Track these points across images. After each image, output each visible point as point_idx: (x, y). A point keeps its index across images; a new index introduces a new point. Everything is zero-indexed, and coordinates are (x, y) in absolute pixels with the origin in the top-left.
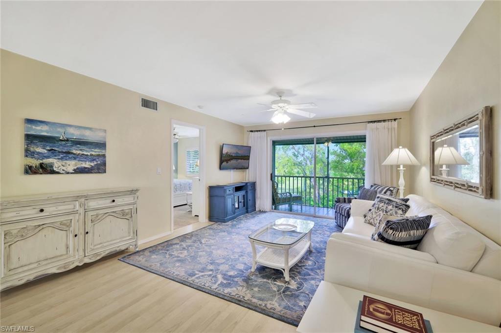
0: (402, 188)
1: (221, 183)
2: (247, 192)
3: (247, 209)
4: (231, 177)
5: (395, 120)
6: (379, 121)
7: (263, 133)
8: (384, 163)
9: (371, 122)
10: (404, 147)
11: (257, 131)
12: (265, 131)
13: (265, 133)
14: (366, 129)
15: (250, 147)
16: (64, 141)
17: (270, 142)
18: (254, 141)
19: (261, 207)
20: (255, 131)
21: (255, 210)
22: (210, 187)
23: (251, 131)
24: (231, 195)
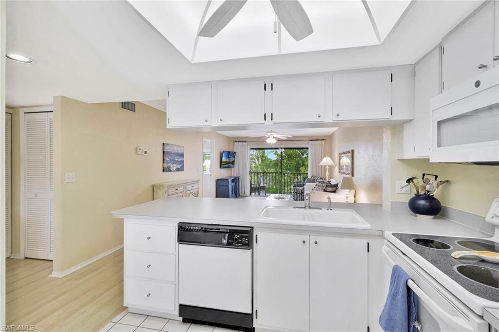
0: (327, 177)
1: (224, 177)
2: (236, 183)
3: (236, 194)
4: (224, 174)
5: (323, 140)
6: (315, 140)
7: (245, 143)
8: (320, 164)
9: (311, 140)
10: (328, 157)
11: (240, 141)
12: (246, 141)
13: (246, 143)
14: (308, 144)
15: (235, 152)
16: (173, 153)
17: (249, 149)
18: (238, 148)
19: (245, 193)
20: (239, 141)
21: (239, 195)
22: (217, 180)
23: (236, 141)
24: (231, 185)
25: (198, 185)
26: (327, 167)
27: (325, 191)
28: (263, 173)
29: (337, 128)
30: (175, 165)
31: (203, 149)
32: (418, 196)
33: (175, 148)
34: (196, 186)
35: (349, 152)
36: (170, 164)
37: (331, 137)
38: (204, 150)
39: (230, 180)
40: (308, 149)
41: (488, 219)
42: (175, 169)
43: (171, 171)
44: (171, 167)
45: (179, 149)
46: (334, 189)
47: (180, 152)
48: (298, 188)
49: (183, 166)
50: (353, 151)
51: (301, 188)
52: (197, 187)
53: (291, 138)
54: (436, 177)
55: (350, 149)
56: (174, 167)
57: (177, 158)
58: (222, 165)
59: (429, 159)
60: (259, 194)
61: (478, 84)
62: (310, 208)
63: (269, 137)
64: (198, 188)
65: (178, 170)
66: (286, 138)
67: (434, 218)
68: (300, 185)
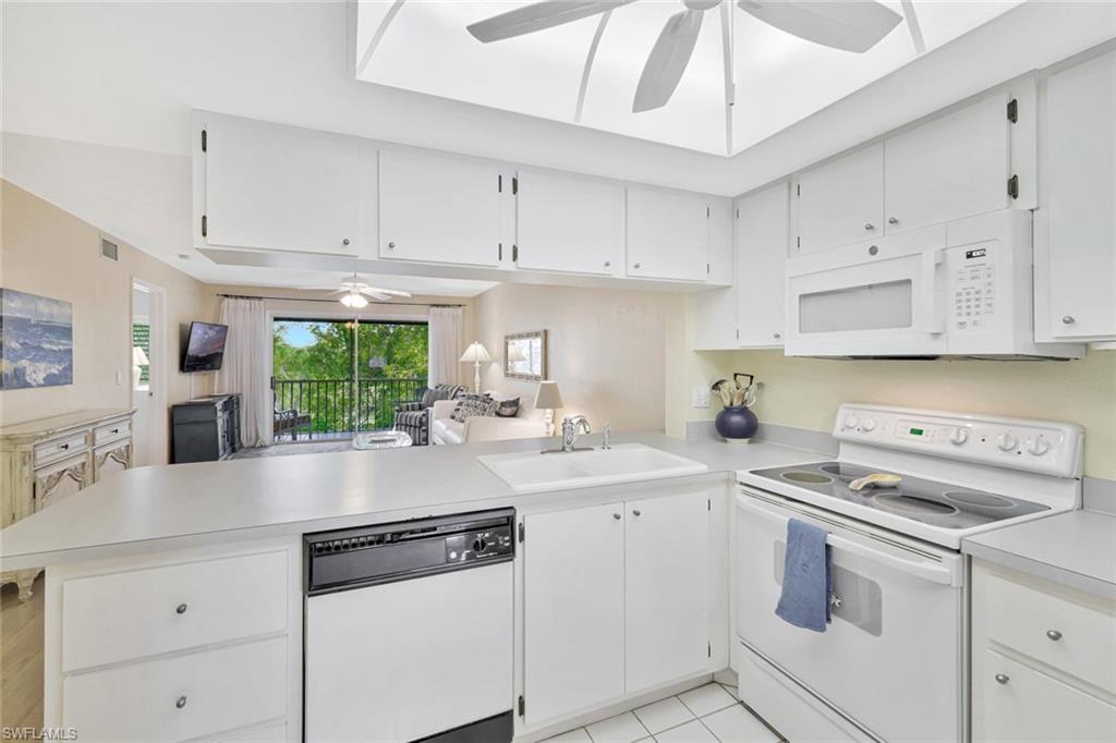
2: (232, 412)
3: (233, 446)
4: (191, 387)
5: (460, 306)
6: (444, 306)
7: (257, 302)
8: (462, 359)
9: (435, 305)
10: (479, 343)
11: (242, 297)
12: (260, 298)
13: (262, 303)
14: (428, 314)
15: (226, 327)
16: (35, 326)
17: (269, 319)
18: (235, 316)
19: (257, 437)
20: (236, 297)
21: (241, 446)
22: (174, 406)
23: (227, 296)
24: (221, 419)
25: (130, 426)
26: (477, 364)
27: (499, 414)
28: (318, 382)
29: (496, 283)
30: (42, 365)
31: (131, 315)
32: (729, 410)
33: (42, 307)
34: (123, 428)
35: (537, 335)
36: (24, 363)
37: (478, 300)
38: (135, 317)
39: (219, 405)
40: (426, 324)
41: (837, 433)
42: (40, 378)
43: (27, 385)
44: (28, 372)
45: (55, 309)
46: (512, 409)
47: (60, 321)
48: (411, 413)
49: (70, 368)
50: (546, 332)
51: (420, 414)
52: (128, 433)
53: (406, 297)
54: (752, 377)
55: (540, 328)
56: (37, 371)
57: (50, 342)
58: (189, 363)
59: (783, 350)
60: (294, 438)
61: (873, 251)
62: (573, 450)
63: (348, 292)
64: (130, 437)
65: (51, 381)
66: (389, 297)
67: (750, 442)
68: (413, 406)
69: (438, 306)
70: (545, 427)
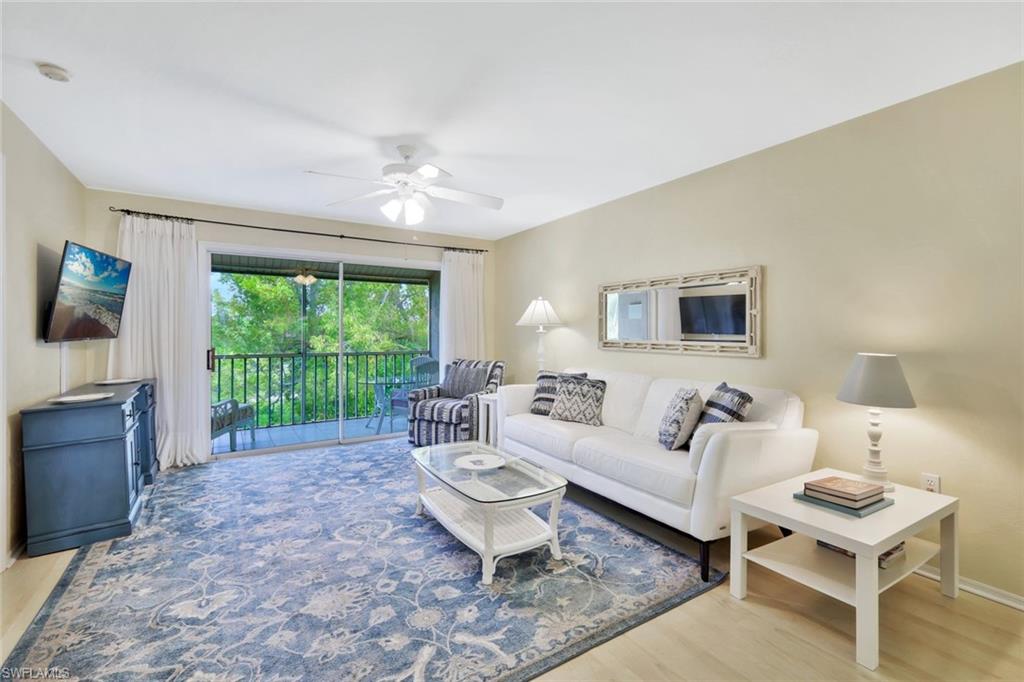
5: (481, 251)
7: (184, 225)
9: (450, 248)
11: (158, 216)
12: (188, 220)
13: (192, 226)
14: (441, 260)
17: (205, 257)
18: (145, 247)
20: (147, 215)
22: (25, 413)
23: (129, 212)
24: (131, 432)
26: (541, 329)
39: (127, 404)
68: (431, 391)
69: (454, 249)
70: (868, 442)
